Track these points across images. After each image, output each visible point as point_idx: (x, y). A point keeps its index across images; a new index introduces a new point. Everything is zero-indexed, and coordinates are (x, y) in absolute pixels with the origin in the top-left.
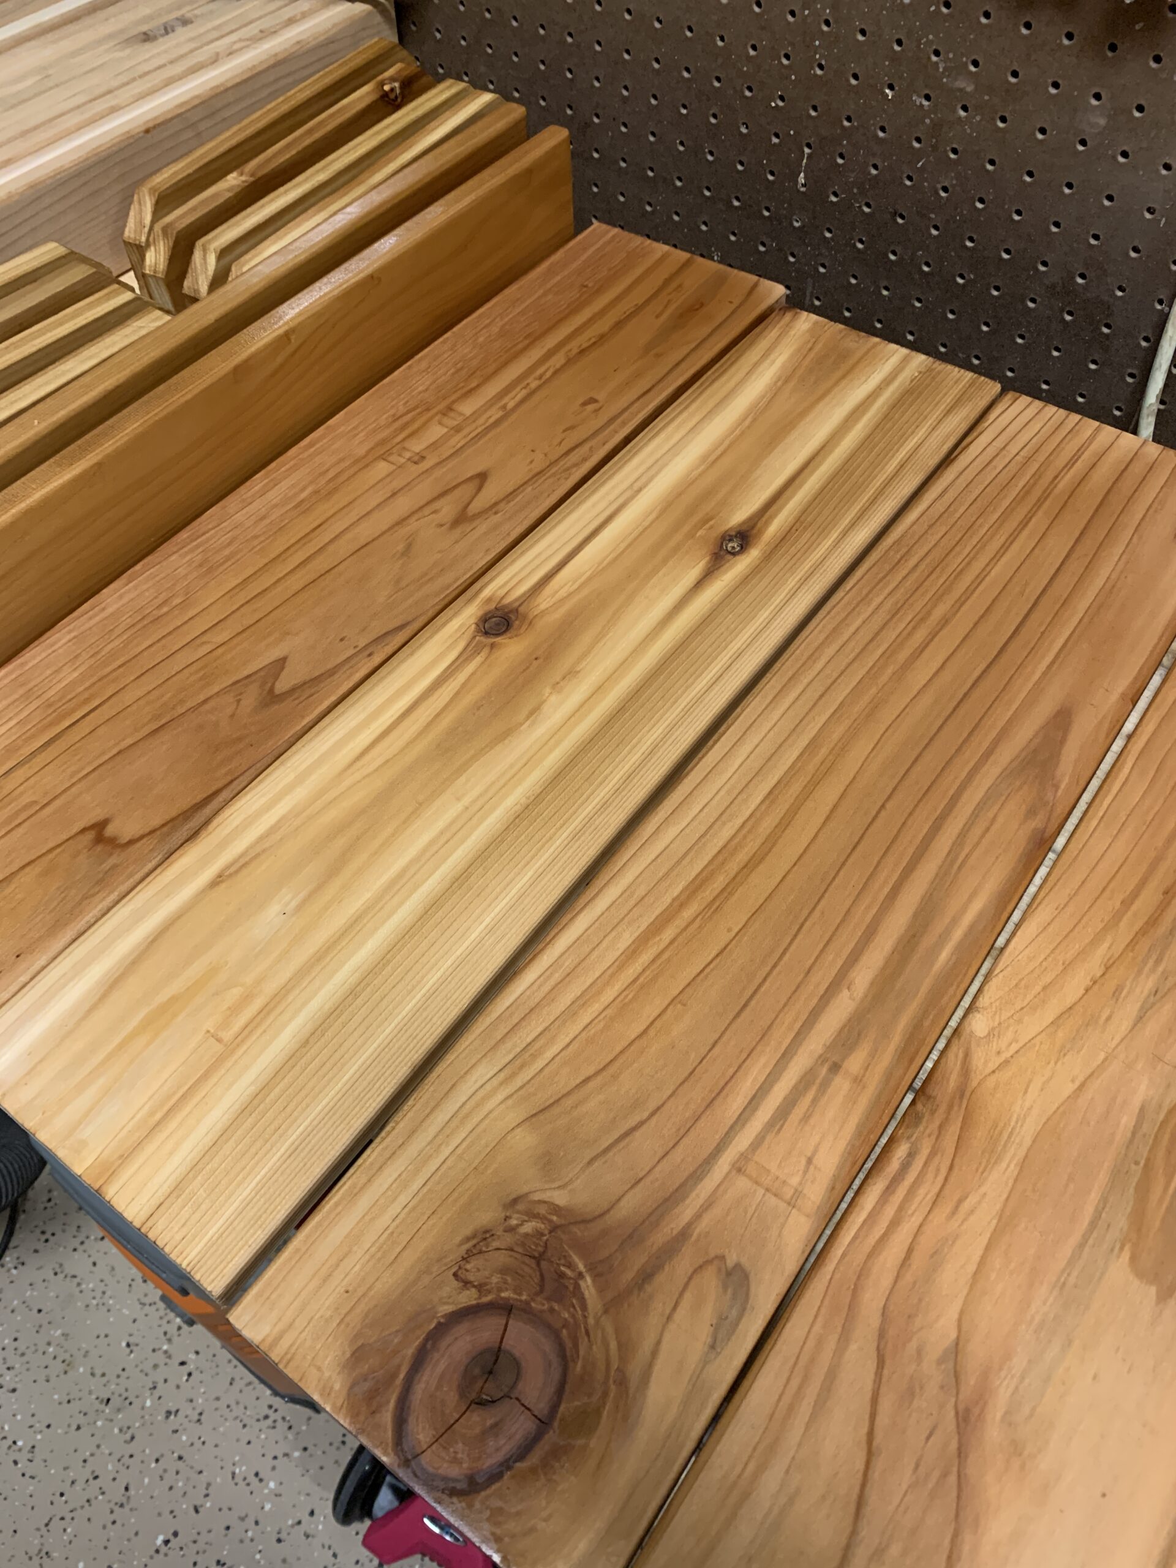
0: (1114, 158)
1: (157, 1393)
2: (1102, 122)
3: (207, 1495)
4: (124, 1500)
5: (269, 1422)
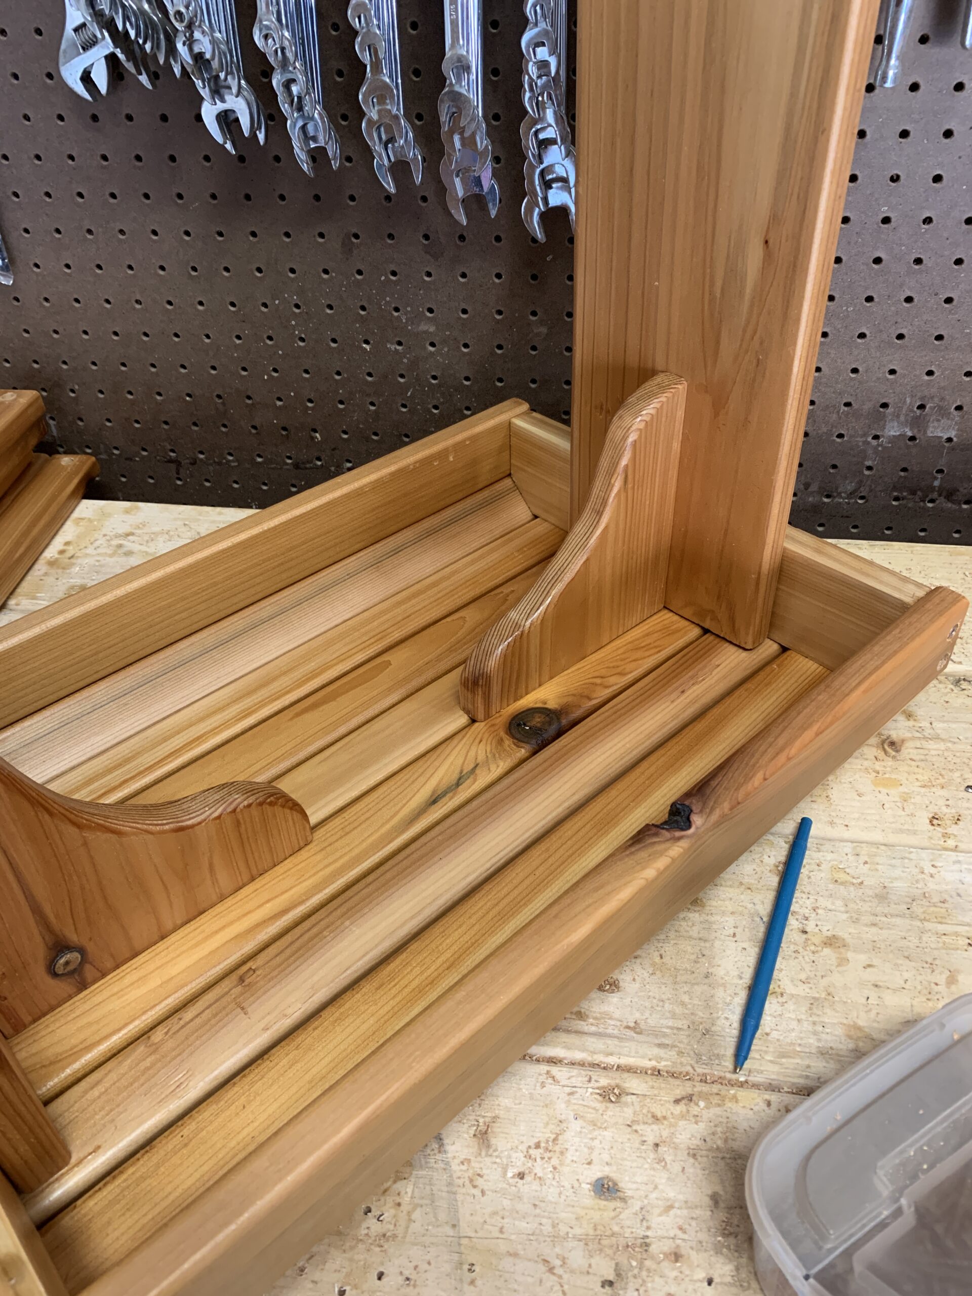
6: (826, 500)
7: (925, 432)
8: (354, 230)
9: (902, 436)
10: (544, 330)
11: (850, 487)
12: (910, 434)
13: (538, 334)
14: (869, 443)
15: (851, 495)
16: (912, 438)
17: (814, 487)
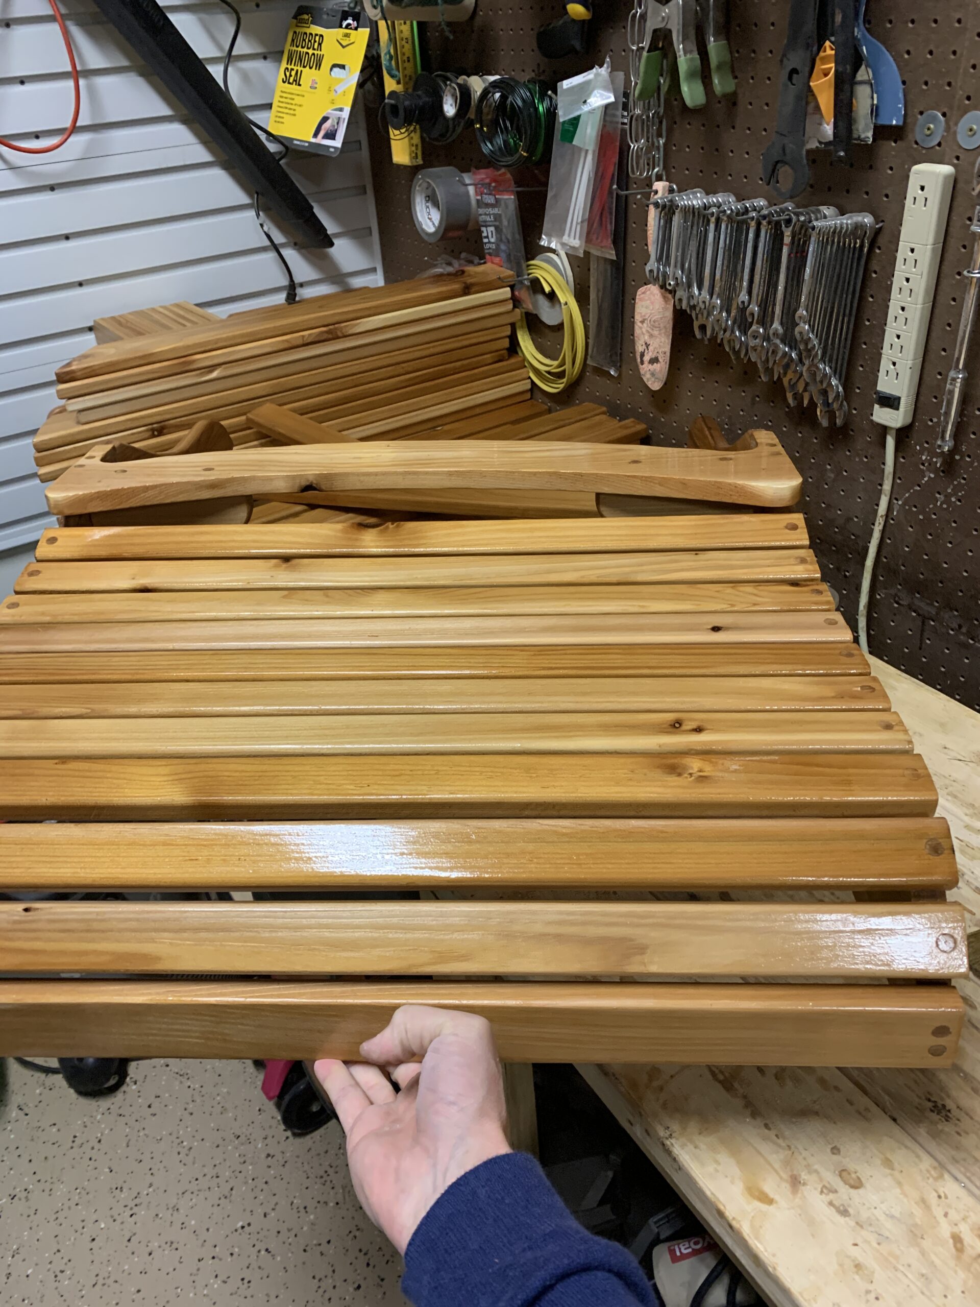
0: (839, 492)
1: (266, 1141)
3: (273, 1209)
4: (228, 1195)
5: (323, 1180)
6: (971, 642)
8: (758, 394)
10: (832, 475)
17: (964, 630)
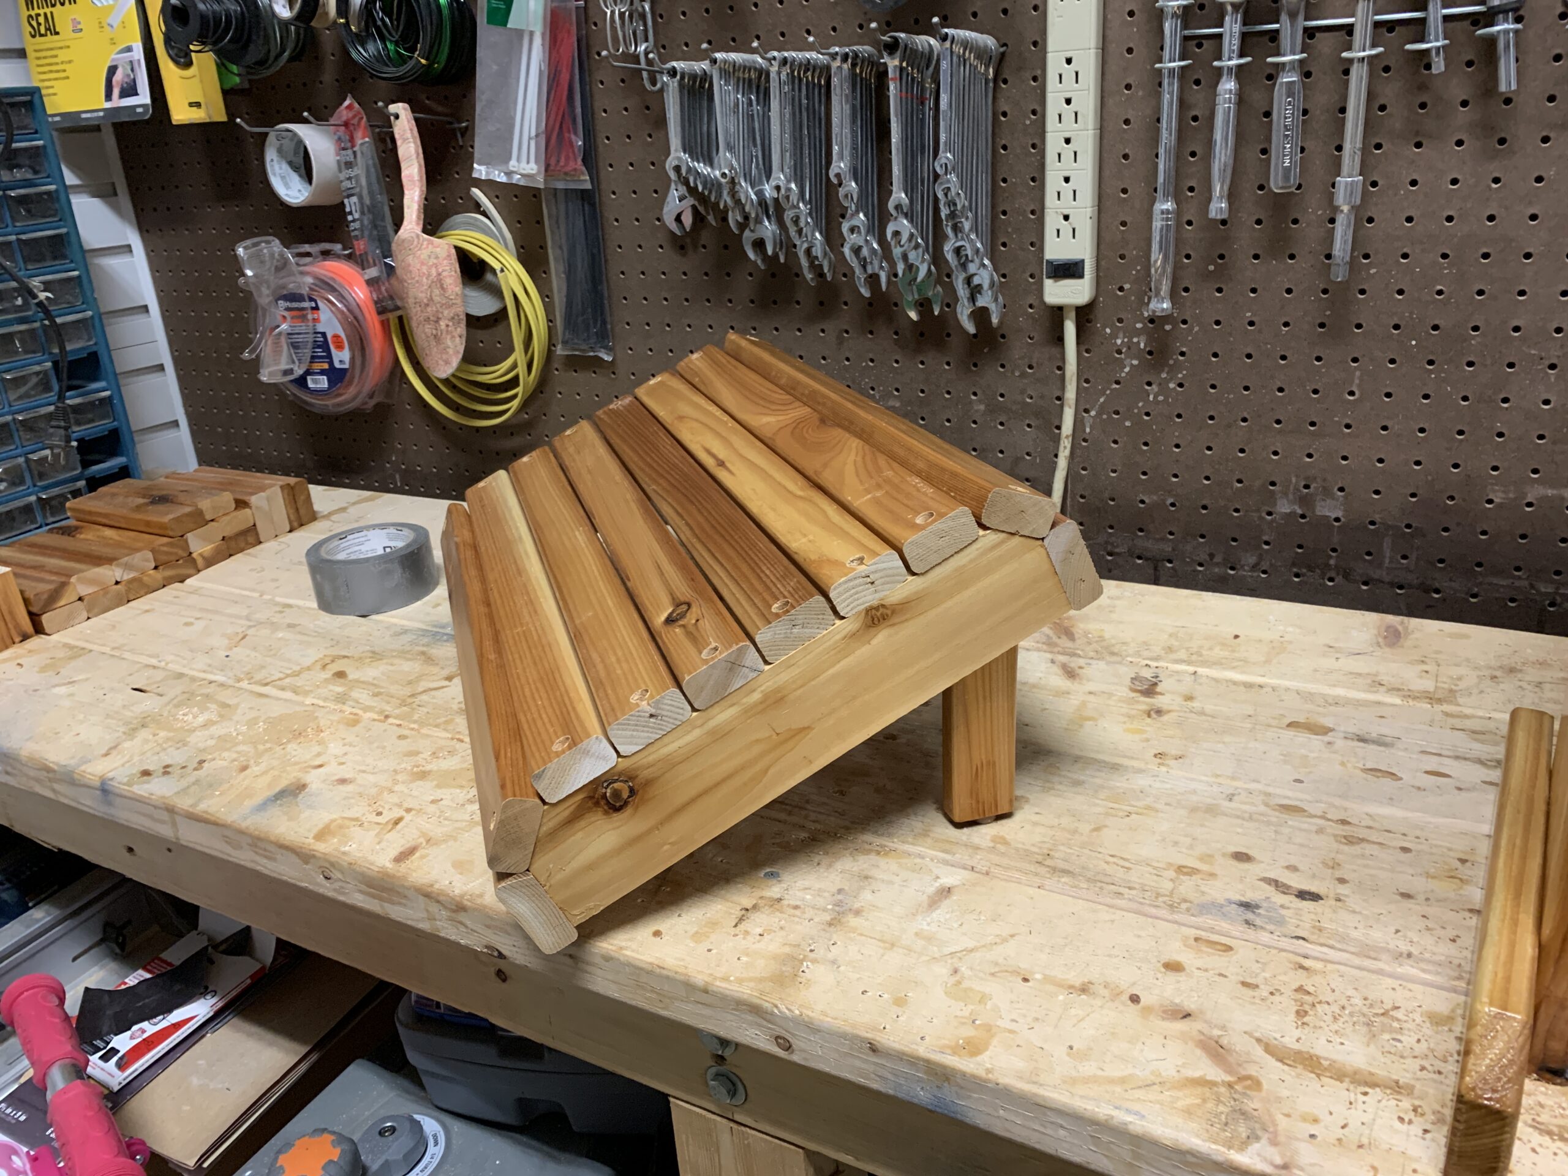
0: (996, 427)
2: (982, 407)
6: (1230, 572)
7: (1314, 512)
8: (845, 327)
9: (1292, 514)
11: (1252, 560)
12: (1300, 512)
13: (977, 411)
14: (1264, 518)
15: (1254, 567)
16: (1303, 516)
